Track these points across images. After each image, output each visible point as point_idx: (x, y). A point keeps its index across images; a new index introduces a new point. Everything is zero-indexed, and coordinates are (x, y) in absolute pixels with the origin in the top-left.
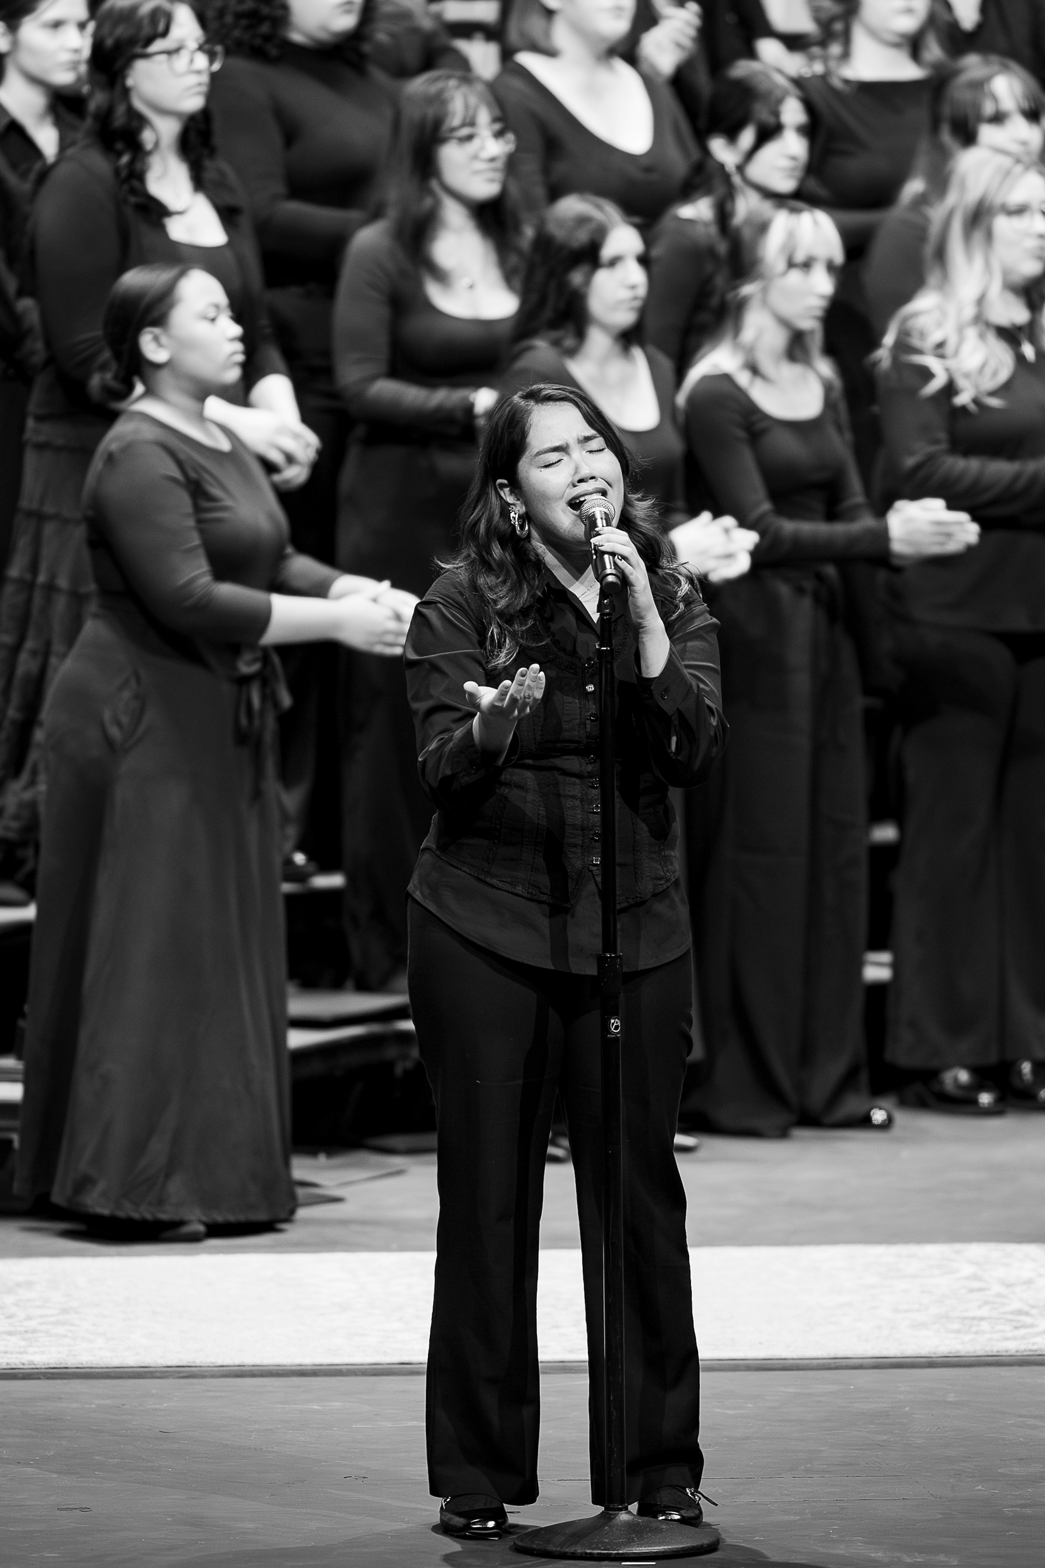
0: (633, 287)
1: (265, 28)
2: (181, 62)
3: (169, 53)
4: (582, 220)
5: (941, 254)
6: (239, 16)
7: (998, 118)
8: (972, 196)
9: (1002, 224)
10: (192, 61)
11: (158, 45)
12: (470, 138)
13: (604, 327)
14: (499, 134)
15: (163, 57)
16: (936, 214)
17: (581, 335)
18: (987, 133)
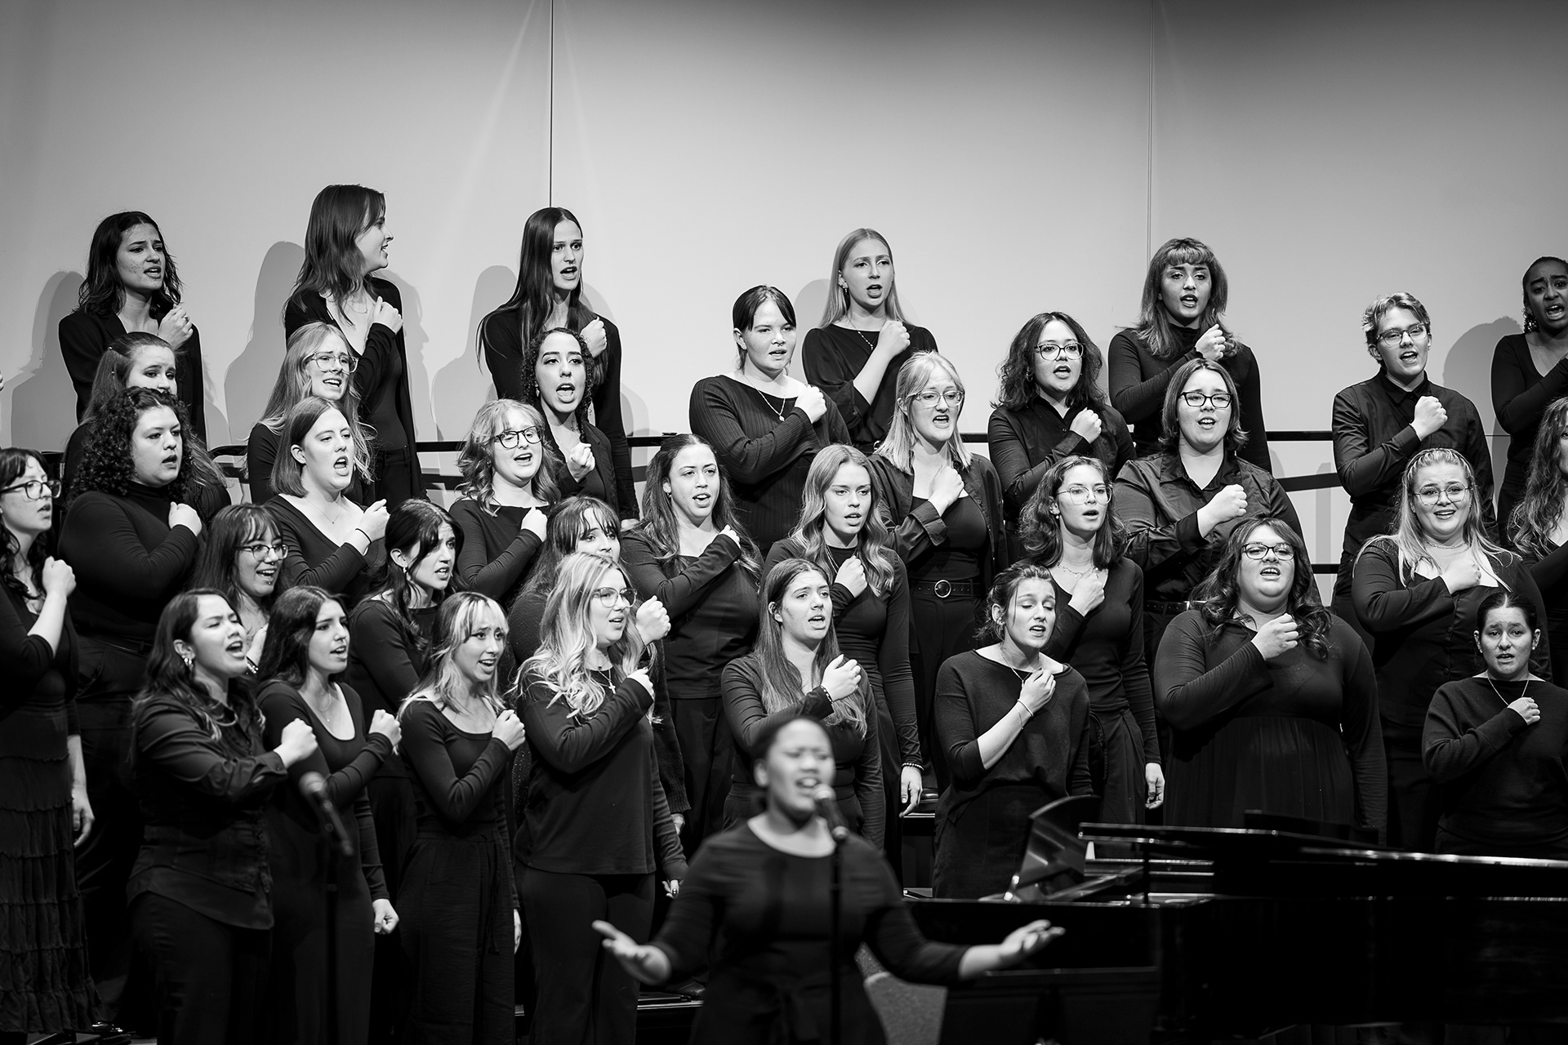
0: (341, 639)
1: (118, 476)
2: (34, 492)
3: (26, 486)
4: (301, 599)
5: (553, 624)
6: (99, 469)
7: (587, 536)
8: (575, 585)
9: (597, 604)
10: (41, 491)
11: (18, 481)
12: (260, 547)
13: (319, 669)
14: (277, 547)
15: (22, 489)
16: (551, 597)
17: (303, 675)
18: (581, 545)
